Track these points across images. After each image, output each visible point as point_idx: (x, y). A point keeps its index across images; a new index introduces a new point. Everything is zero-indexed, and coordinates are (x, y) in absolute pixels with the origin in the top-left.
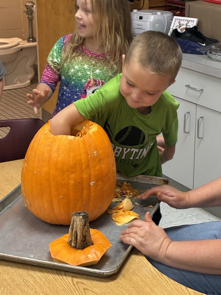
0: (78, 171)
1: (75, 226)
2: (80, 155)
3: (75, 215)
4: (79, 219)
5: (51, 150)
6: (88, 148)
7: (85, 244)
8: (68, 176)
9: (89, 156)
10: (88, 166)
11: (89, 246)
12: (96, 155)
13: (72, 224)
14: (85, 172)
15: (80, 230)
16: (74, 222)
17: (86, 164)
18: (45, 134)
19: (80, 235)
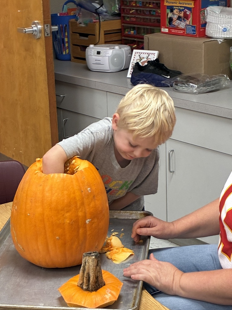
0: (73, 210)
1: (86, 267)
2: (74, 193)
3: (87, 256)
4: (91, 260)
5: (43, 190)
6: (81, 185)
7: (97, 285)
8: (63, 215)
9: (83, 193)
10: (83, 204)
11: (102, 287)
12: (90, 191)
13: (83, 265)
14: (80, 210)
15: (93, 271)
16: (85, 263)
17: (81, 201)
18: (35, 174)
19: (93, 276)
